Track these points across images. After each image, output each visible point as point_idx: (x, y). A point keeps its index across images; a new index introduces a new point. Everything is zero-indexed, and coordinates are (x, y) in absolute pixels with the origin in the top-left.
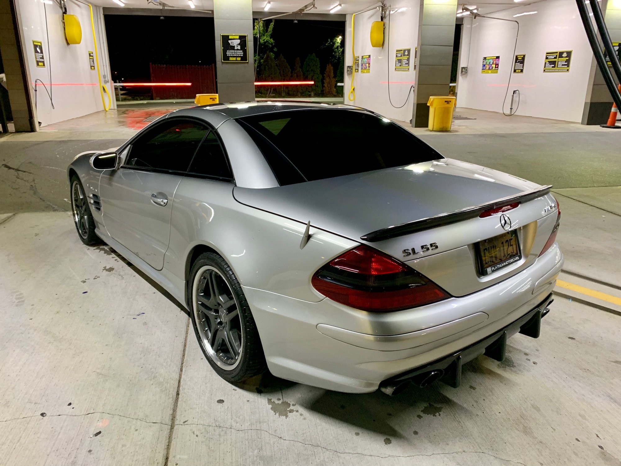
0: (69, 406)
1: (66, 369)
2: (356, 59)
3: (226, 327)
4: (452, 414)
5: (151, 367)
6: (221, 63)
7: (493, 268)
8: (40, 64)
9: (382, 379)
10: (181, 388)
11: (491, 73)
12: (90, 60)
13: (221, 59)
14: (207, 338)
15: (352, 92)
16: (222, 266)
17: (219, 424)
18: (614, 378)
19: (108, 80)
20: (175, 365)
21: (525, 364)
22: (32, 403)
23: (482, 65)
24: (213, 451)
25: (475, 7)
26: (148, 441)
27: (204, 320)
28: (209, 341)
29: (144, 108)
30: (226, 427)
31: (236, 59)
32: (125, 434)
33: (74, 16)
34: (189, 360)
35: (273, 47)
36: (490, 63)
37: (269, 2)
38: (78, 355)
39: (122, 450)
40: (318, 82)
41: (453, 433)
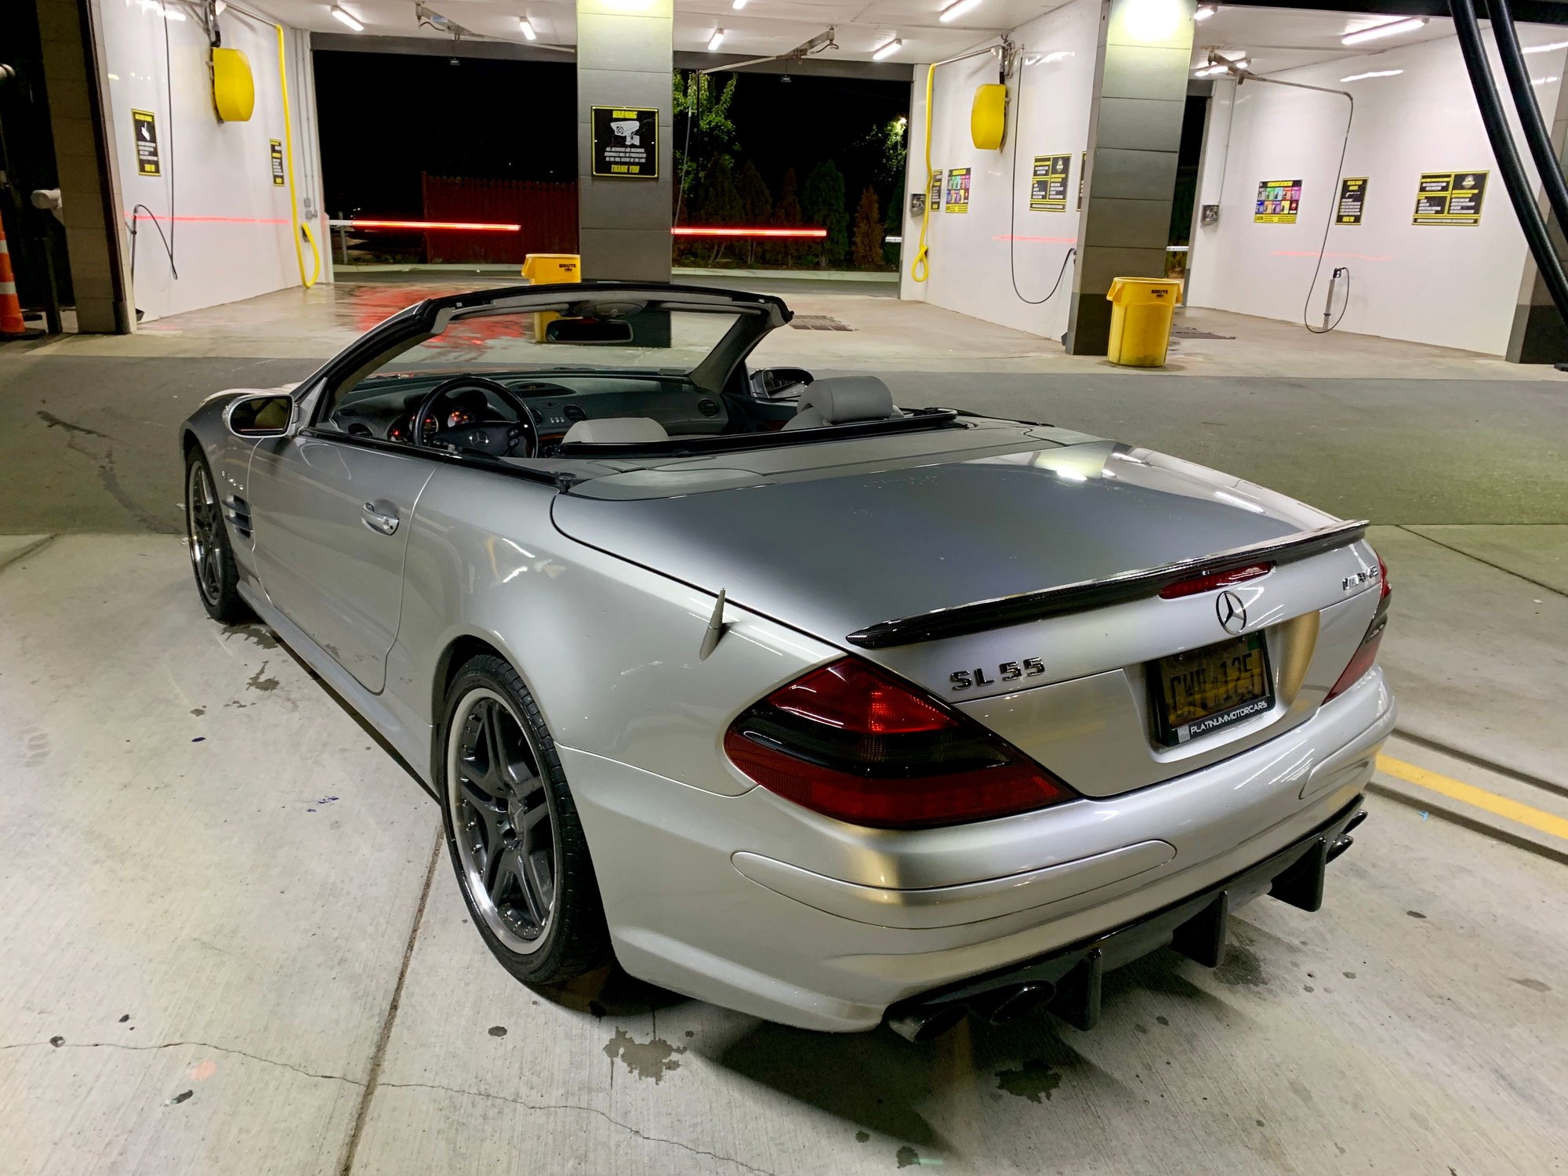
0: (124, 1024)
1: (126, 929)
2: (935, 176)
3: (522, 845)
4: (1082, 1096)
5: (336, 934)
6: (590, 177)
7: (1194, 729)
8: (148, 167)
9: (893, 996)
10: (403, 993)
11: (1279, 222)
12: (273, 162)
13: (590, 168)
14: (479, 870)
15: (921, 261)
16: (513, 689)
17: (486, 1089)
18: (1515, 1024)
19: (316, 211)
20: (397, 933)
21: (1286, 976)
22: (34, 1011)
23: (1256, 202)
24: (463, 1156)
25: (1242, 55)
26: (305, 1123)
27: (472, 823)
28: (481, 877)
29: (401, 284)
30: (504, 1098)
31: (628, 169)
32: (251, 1101)
33: (238, 53)
34: (432, 922)
35: (732, 141)
36: (1276, 197)
37: (721, 31)
38: (162, 897)
39: (239, 1142)
40: (839, 231)
41: (1077, 1145)
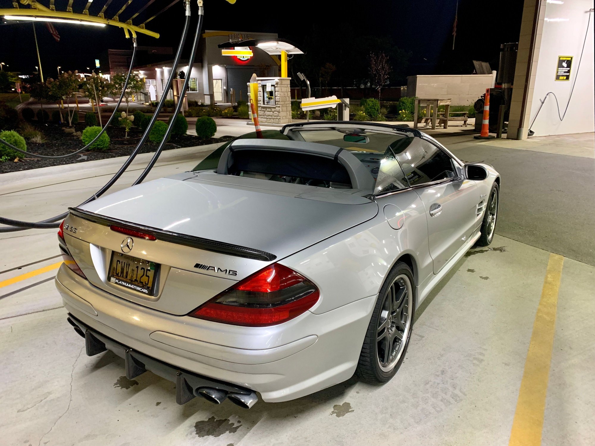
8: (562, 78)
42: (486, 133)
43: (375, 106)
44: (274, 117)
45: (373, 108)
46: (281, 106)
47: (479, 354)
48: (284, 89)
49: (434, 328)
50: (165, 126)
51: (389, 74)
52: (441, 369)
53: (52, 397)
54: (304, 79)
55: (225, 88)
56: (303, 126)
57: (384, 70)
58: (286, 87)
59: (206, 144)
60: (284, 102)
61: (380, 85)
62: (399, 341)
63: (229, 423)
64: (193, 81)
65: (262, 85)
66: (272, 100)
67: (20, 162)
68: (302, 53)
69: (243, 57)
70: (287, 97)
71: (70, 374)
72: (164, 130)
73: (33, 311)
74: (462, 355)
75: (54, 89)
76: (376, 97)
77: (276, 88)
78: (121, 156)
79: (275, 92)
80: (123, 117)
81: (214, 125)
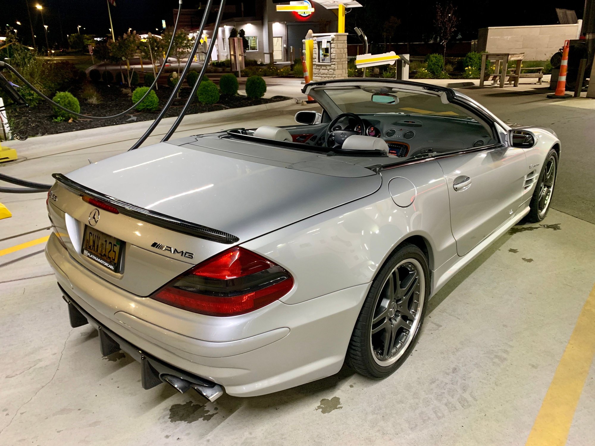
42: (562, 91)
43: (439, 62)
44: (328, 75)
45: (436, 65)
46: (336, 63)
47: (503, 351)
48: (340, 46)
49: (455, 317)
50: (213, 86)
51: (456, 27)
52: (453, 366)
53: (41, 364)
54: (361, 35)
55: (285, 46)
56: (325, 85)
57: (450, 23)
58: (342, 43)
59: (255, 105)
60: (340, 59)
61: (445, 39)
62: (406, 331)
63: (205, 410)
64: (253, 40)
65: (317, 42)
66: (327, 57)
67: (74, 123)
68: (360, 6)
69: (304, 13)
70: (343, 54)
71: (64, 341)
72: (213, 90)
73: (49, 273)
74: (482, 351)
75: (114, 50)
76: (441, 52)
77: (332, 44)
78: (169, 117)
79: (331, 48)
80: (174, 77)
81: (263, 85)
